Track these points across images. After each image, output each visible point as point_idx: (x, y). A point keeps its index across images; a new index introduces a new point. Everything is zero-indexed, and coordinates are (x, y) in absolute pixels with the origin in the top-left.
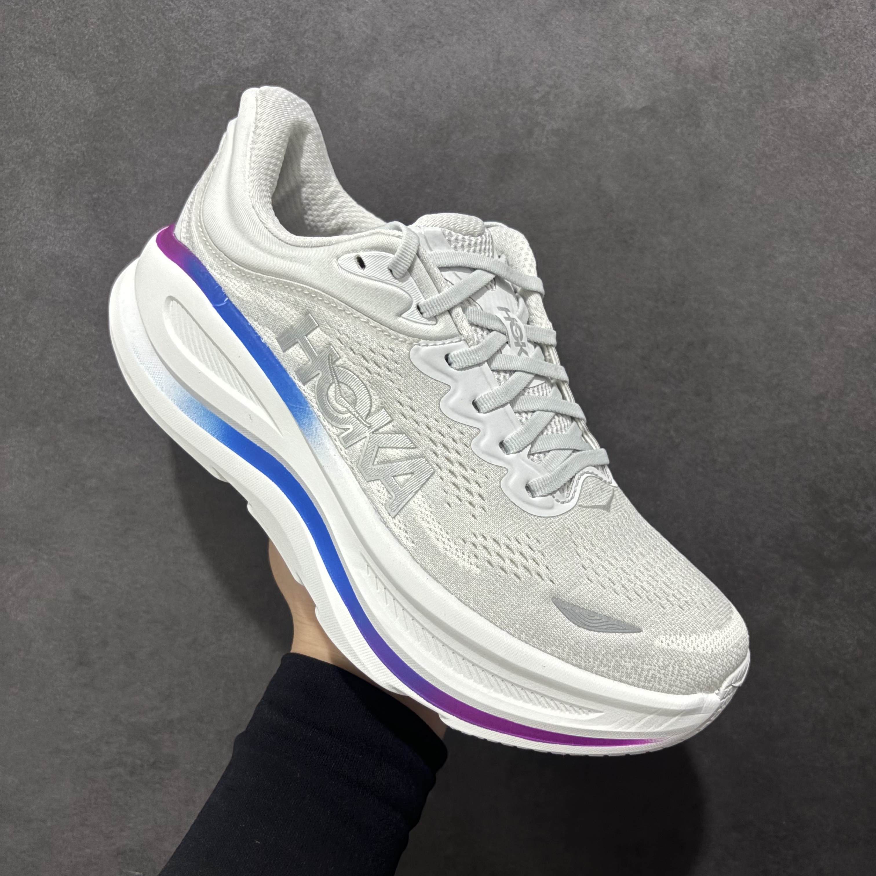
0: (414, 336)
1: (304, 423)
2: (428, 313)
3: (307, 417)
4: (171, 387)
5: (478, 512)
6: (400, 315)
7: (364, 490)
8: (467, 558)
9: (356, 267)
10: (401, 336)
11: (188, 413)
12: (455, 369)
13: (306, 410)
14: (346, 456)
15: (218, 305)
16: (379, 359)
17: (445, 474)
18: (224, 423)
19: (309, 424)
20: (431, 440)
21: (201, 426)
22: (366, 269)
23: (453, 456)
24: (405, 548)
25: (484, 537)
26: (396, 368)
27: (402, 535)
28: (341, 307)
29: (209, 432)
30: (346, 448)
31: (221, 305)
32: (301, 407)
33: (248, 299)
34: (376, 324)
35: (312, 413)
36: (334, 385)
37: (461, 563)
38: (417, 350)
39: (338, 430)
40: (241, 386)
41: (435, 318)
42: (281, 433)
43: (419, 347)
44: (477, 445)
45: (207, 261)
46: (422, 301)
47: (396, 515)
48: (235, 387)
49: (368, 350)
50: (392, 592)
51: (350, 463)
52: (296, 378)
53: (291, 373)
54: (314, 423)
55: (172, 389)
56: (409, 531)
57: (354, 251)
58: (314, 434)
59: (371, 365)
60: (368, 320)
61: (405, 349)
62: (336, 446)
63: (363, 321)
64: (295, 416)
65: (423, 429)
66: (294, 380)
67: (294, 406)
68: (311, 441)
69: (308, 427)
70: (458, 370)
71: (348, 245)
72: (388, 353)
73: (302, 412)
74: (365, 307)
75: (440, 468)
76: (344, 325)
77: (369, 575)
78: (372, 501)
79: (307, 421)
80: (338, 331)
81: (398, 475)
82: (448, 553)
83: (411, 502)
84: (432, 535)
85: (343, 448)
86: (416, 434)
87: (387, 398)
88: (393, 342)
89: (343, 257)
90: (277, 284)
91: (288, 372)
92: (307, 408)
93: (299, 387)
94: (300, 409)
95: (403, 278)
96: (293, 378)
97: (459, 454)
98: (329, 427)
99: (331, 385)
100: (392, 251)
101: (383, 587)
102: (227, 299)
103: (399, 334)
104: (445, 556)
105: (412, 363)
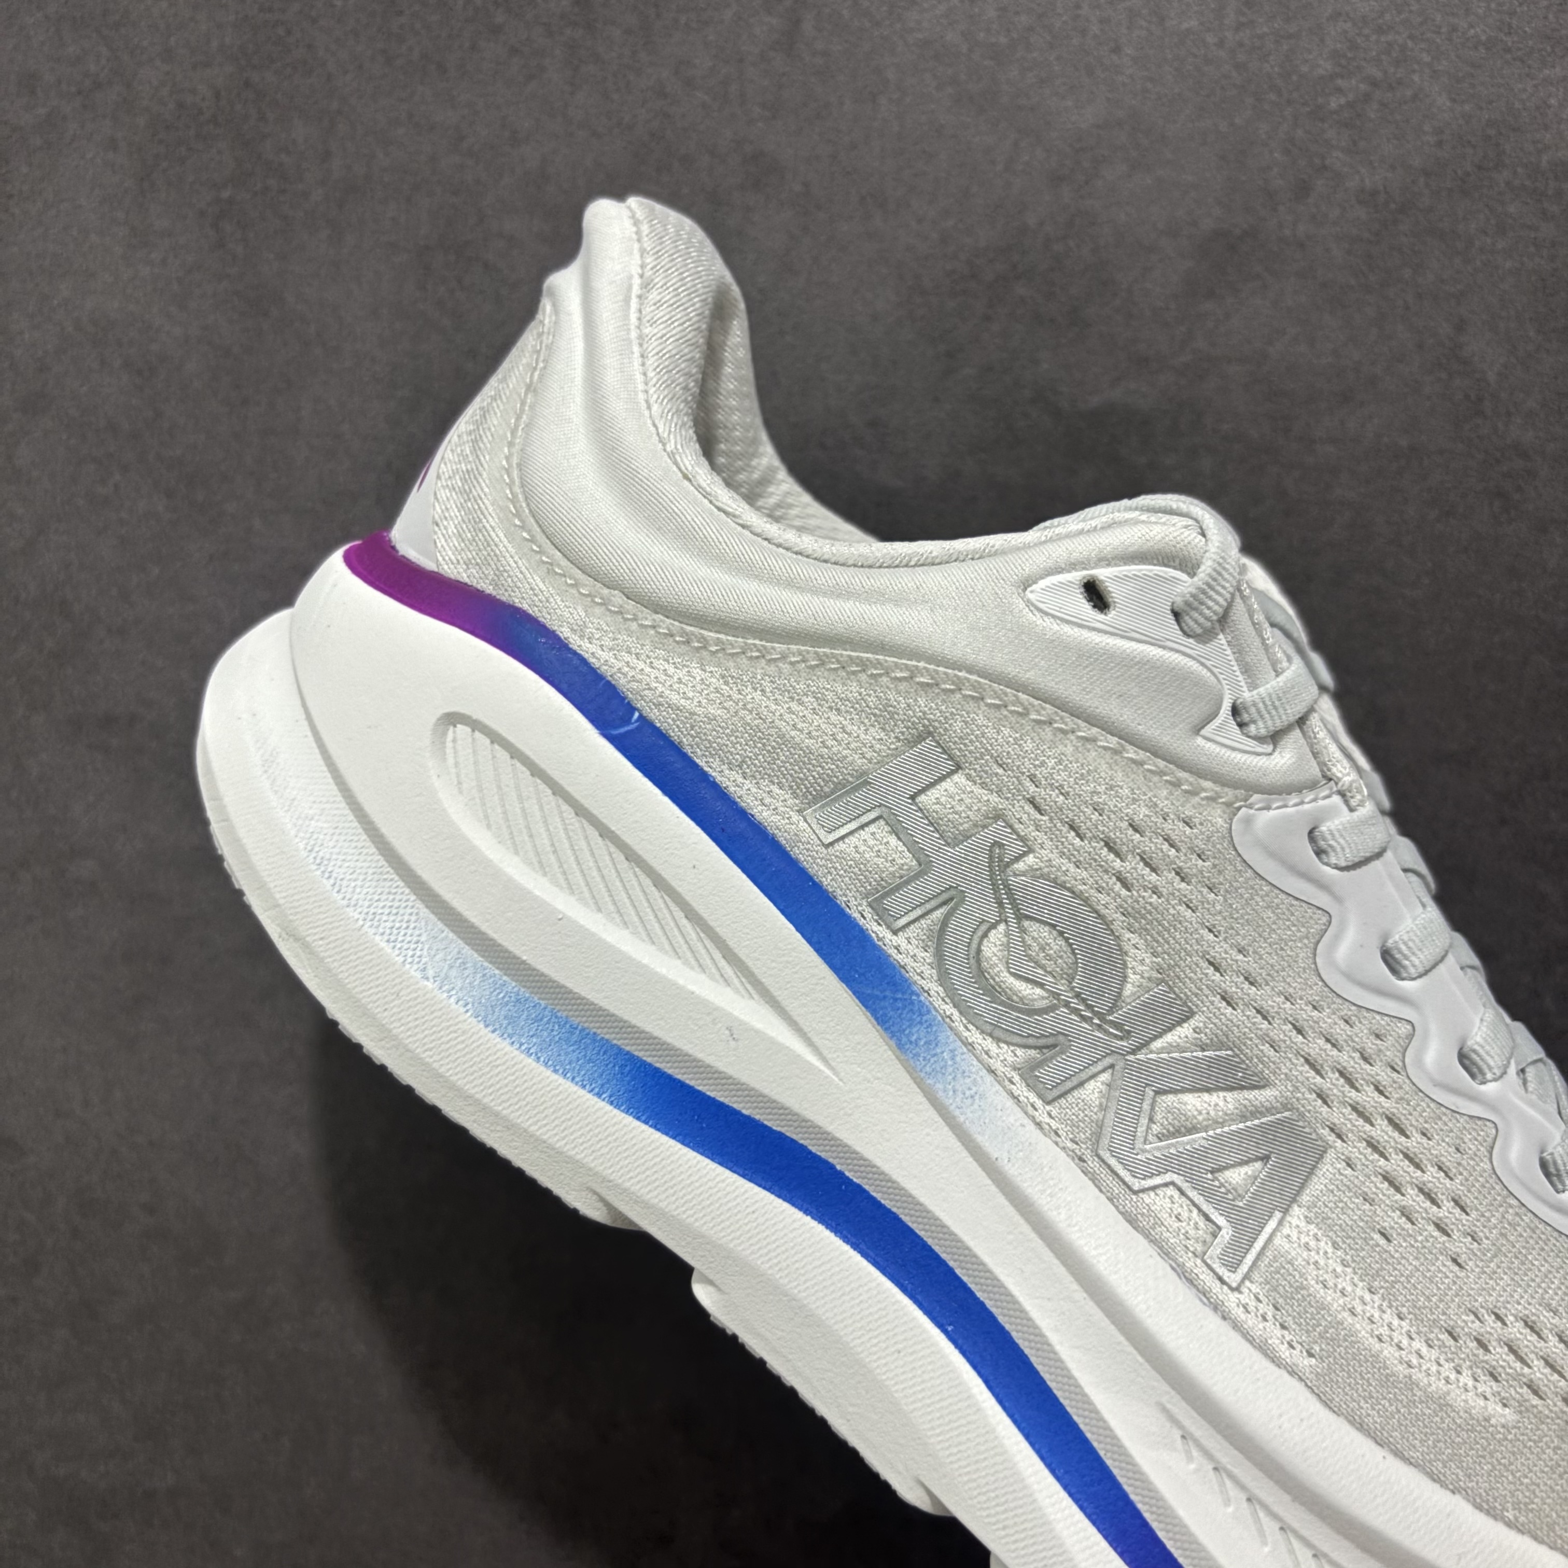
0: (1235, 784)
1: (914, 1038)
2: (1261, 724)
3: (921, 1023)
4: (451, 967)
5: (1460, 1245)
6: (1197, 730)
7: (1131, 1220)
8: (1470, 1383)
9: (1085, 608)
10: (1207, 784)
11: (510, 1036)
12: (1337, 867)
13: (912, 1003)
14: (1054, 1125)
15: (615, 732)
16: (1153, 845)
17: (1358, 1151)
18: (631, 1058)
19: (928, 1043)
20: (1307, 1061)
21: (556, 1071)
22: (1112, 613)
23: (1368, 1097)
24: (1292, 1373)
25: (1498, 1317)
26: (1201, 872)
27: (1275, 1336)
28: (1039, 714)
29: (584, 1087)
30: (1049, 1103)
31: (622, 730)
32: (899, 996)
33: (713, 710)
34: (1142, 755)
35: (929, 1012)
36: (1002, 927)
37: (1458, 1398)
38: (1248, 821)
39: (1019, 1052)
40: (690, 948)
41: (1275, 738)
42: (836, 1073)
43: (1252, 811)
44: (1419, 1062)
45: (561, 618)
46: (1247, 695)
47: (1243, 1281)
48: (671, 953)
49: (1125, 825)
50: (1276, 1509)
51: (1069, 1144)
52: (868, 916)
53: (853, 903)
54: (942, 1037)
55: (453, 973)
56: (1289, 1321)
57: (1073, 566)
58: (950, 1069)
59: (1131, 866)
60: (1122, 746)
61: (1218, 818)
62: (1015, 1098)
63: (1105, 748)
64: (882, 1020)
65: (1282, 1032)
66: (862, 922)
67: (877, 993)
68: (945, 1091)
69: (928, 1050)
70: (1342, 869)
71: (1059, 552)
72: (1177, 830)
73: (904, 1007)
74: (1112, 710)
75: (1339, 1136)
76: (1051, 763)
77: (1192, 1466)
78: (1161, 1248)
79: (922, 1034)
80: (1032, 778)
81: (1226, 1168)
82: (1417, 1375)
83: (1277, 1241)
84: (1362, 1328)
85: (1039, 1103)
86: (1266, 1048)
87: (1178, 953)
88: (1187, 801)
89: (1042, 583)
90: (823, 664)
91: (841, 900)
92: (914, 997)
93: (879, 939)
94: (896, 1000)
95: (1205, 636)
96: (856, 915)
97: (1381, 1093)
98: (989, 1044)
99: (994, 926)
100: (1188, 565)
101: (1243, 1497)
102: (636, 715)
103: (1201, 781)
104: (1411, 1383)
105: (1239, 855)
